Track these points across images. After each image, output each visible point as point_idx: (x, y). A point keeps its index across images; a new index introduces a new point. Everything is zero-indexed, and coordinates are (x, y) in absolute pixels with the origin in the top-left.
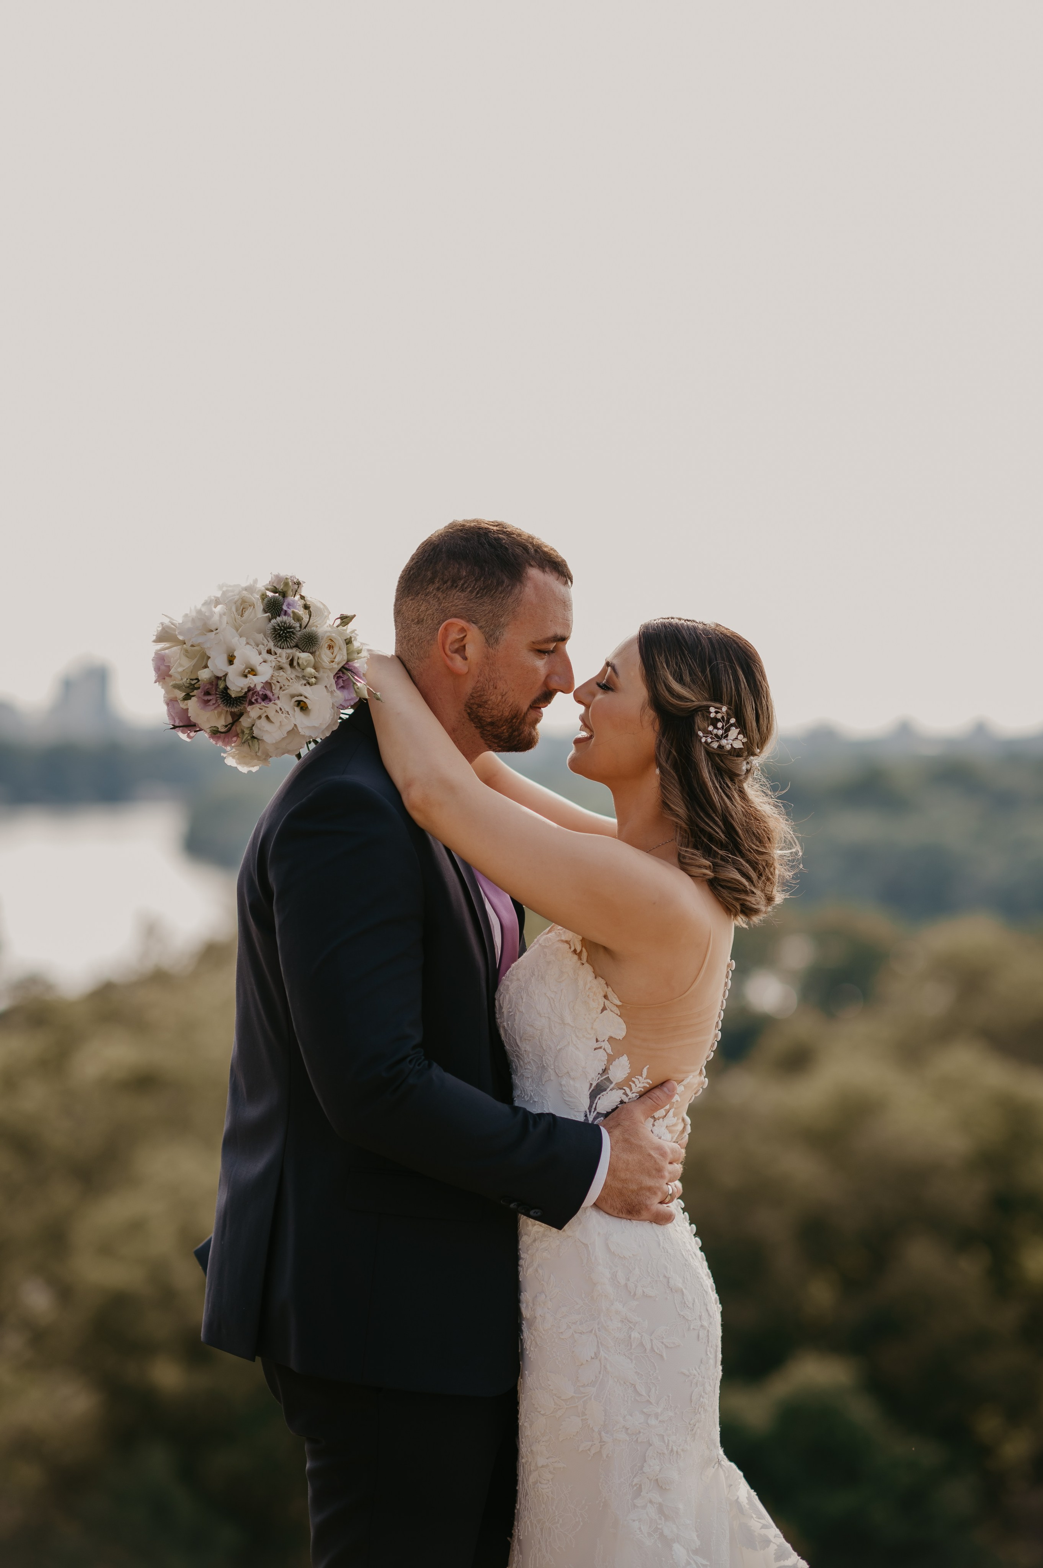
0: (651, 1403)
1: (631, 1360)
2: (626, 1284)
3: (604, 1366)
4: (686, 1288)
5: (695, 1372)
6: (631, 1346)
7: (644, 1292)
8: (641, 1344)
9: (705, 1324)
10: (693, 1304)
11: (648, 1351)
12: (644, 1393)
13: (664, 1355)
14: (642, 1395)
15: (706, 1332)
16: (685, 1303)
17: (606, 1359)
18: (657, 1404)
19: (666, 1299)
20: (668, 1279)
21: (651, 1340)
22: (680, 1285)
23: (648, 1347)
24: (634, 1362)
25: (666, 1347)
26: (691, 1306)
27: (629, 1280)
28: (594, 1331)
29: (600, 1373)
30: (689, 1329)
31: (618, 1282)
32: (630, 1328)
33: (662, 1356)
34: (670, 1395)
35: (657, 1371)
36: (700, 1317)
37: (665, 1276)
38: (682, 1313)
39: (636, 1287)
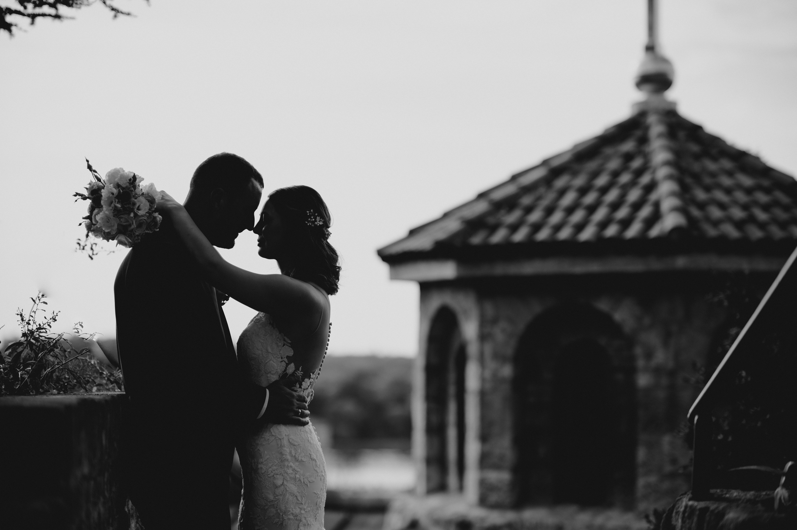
0: (302, 504)
1: (296, 486)
2: (295, 455)
3: (286, 489)
4: (317, 459)
5: (319, 493)
6: (296, 480)
7: (301, 459)
8: (300, 480)
9: (324, 474)
10: (320, 466)
11: (302, 483)
12: (300, 500)
13: (308, 485)
14: (299, 501)
15: (323, 478)
16: (317, 465)
17: (286, 485)
18: (305, 505)
19: (310, 463)
20: (311, 455)
21: (304, 479)
22: (315, 458)
23: (302, 481)
24: (297, 487)
25: (309, 482)
26: (319, 466)
27: (296, 454)
28: (282, 474)
29: (284, 491)
30: (318, 476)
31: (292, 455)
32: (296, 473)
33: (307, 485)
34: (310, 501)
35: (305, 491)
36: (322, 471)
37: (310, 454)
38: (315, 469)
39: (299, 457)
